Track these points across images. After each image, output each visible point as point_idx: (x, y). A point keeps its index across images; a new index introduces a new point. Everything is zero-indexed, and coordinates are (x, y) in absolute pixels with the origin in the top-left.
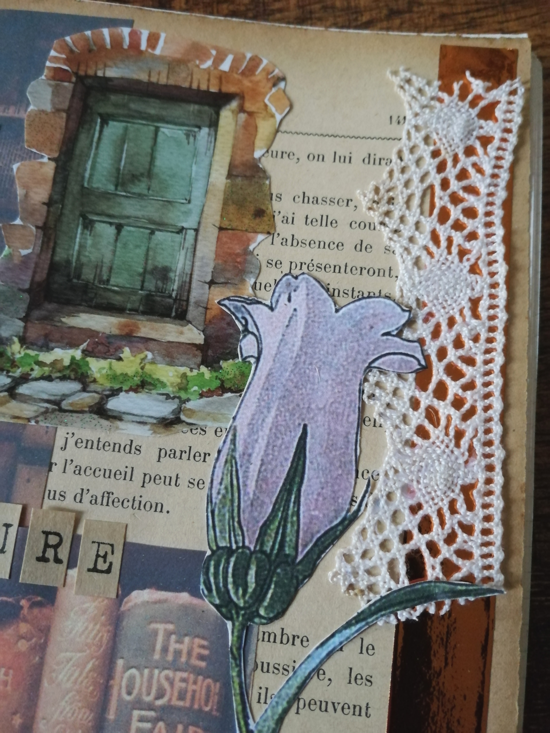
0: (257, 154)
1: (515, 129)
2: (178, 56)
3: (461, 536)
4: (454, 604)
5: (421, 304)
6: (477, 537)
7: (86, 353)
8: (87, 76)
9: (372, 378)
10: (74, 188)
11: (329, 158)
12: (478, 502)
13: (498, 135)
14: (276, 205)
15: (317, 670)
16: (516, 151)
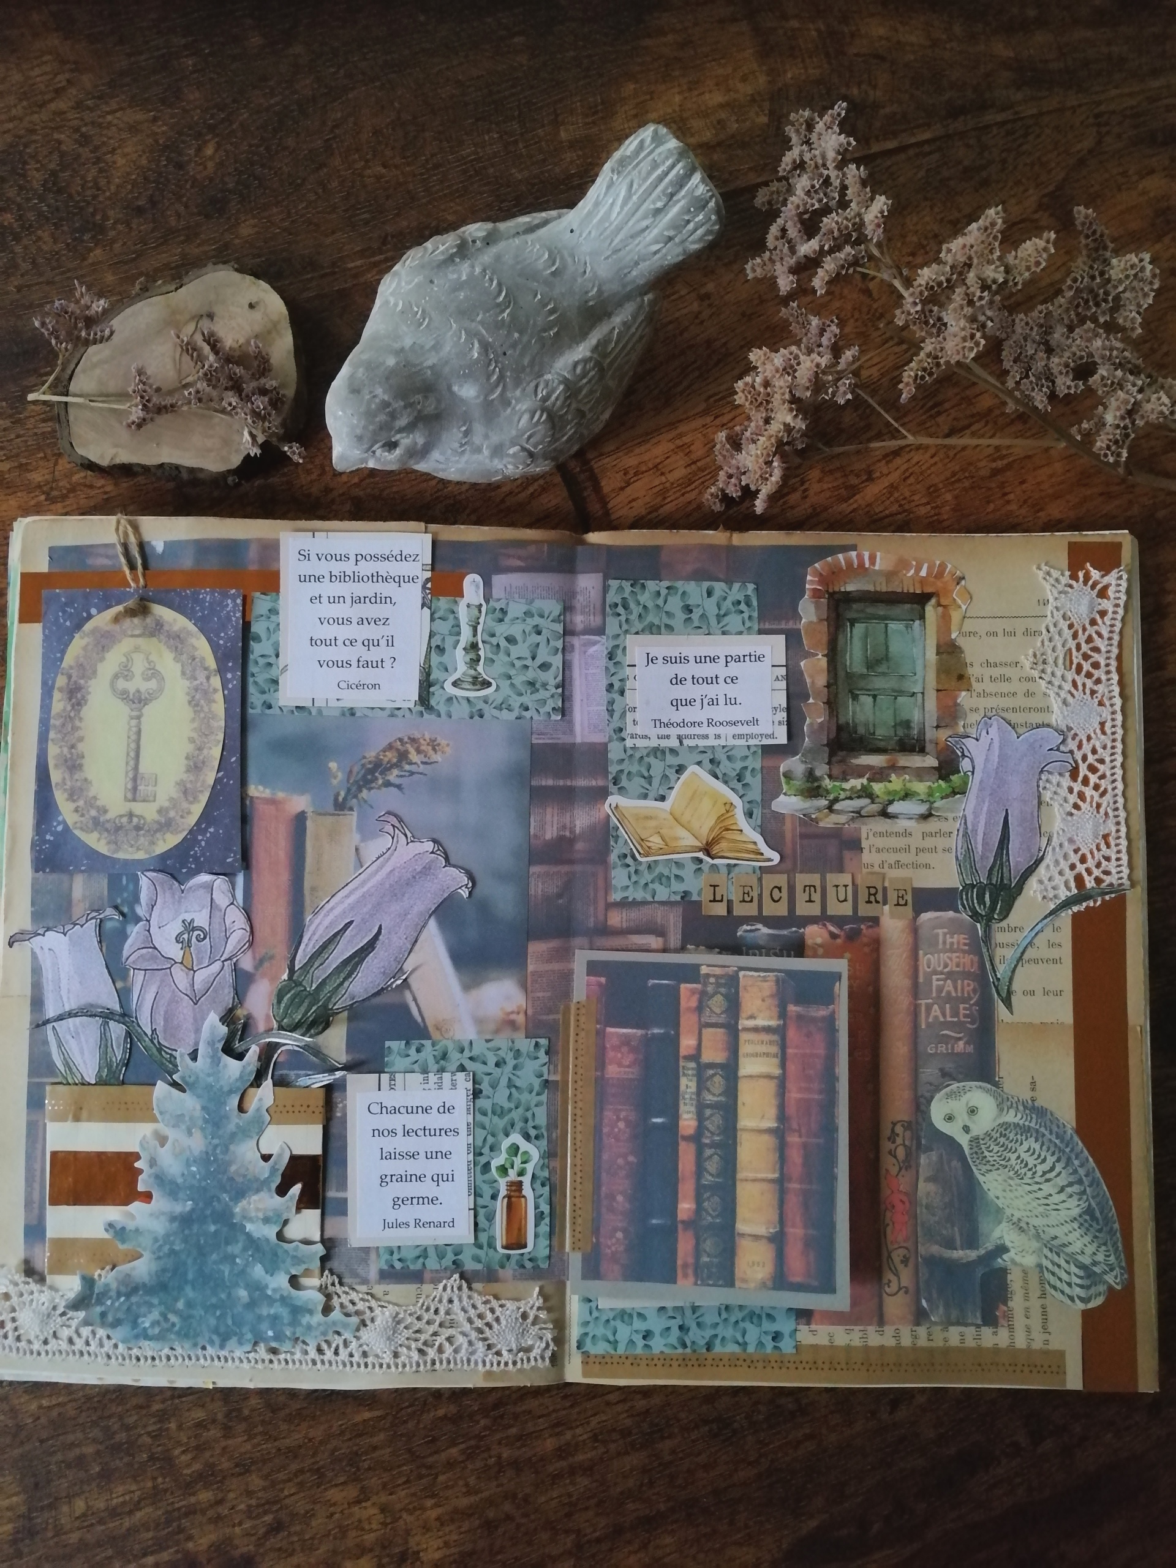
0: (953, 636)
1: (1122, 604)
2: (890, 568)
3: (1104, 863)
4: (1103, 900)
5: (1070, 729)
6: (1114, 863)
7: (870, 780)
8: (834, 593)
9: (1043, 777)
10: (841, 674)
11: (1000, 633)
12: (1112, 843)
13: (1111, 610)
14: (970, 671)
15: (1030, 943)
16: (1123, 620)
